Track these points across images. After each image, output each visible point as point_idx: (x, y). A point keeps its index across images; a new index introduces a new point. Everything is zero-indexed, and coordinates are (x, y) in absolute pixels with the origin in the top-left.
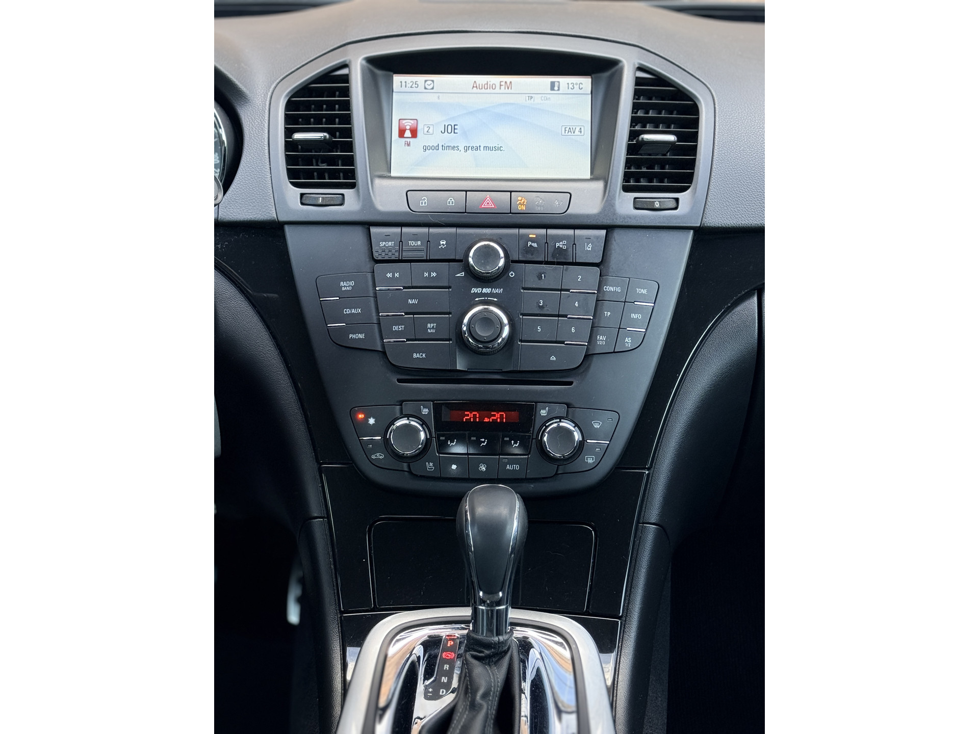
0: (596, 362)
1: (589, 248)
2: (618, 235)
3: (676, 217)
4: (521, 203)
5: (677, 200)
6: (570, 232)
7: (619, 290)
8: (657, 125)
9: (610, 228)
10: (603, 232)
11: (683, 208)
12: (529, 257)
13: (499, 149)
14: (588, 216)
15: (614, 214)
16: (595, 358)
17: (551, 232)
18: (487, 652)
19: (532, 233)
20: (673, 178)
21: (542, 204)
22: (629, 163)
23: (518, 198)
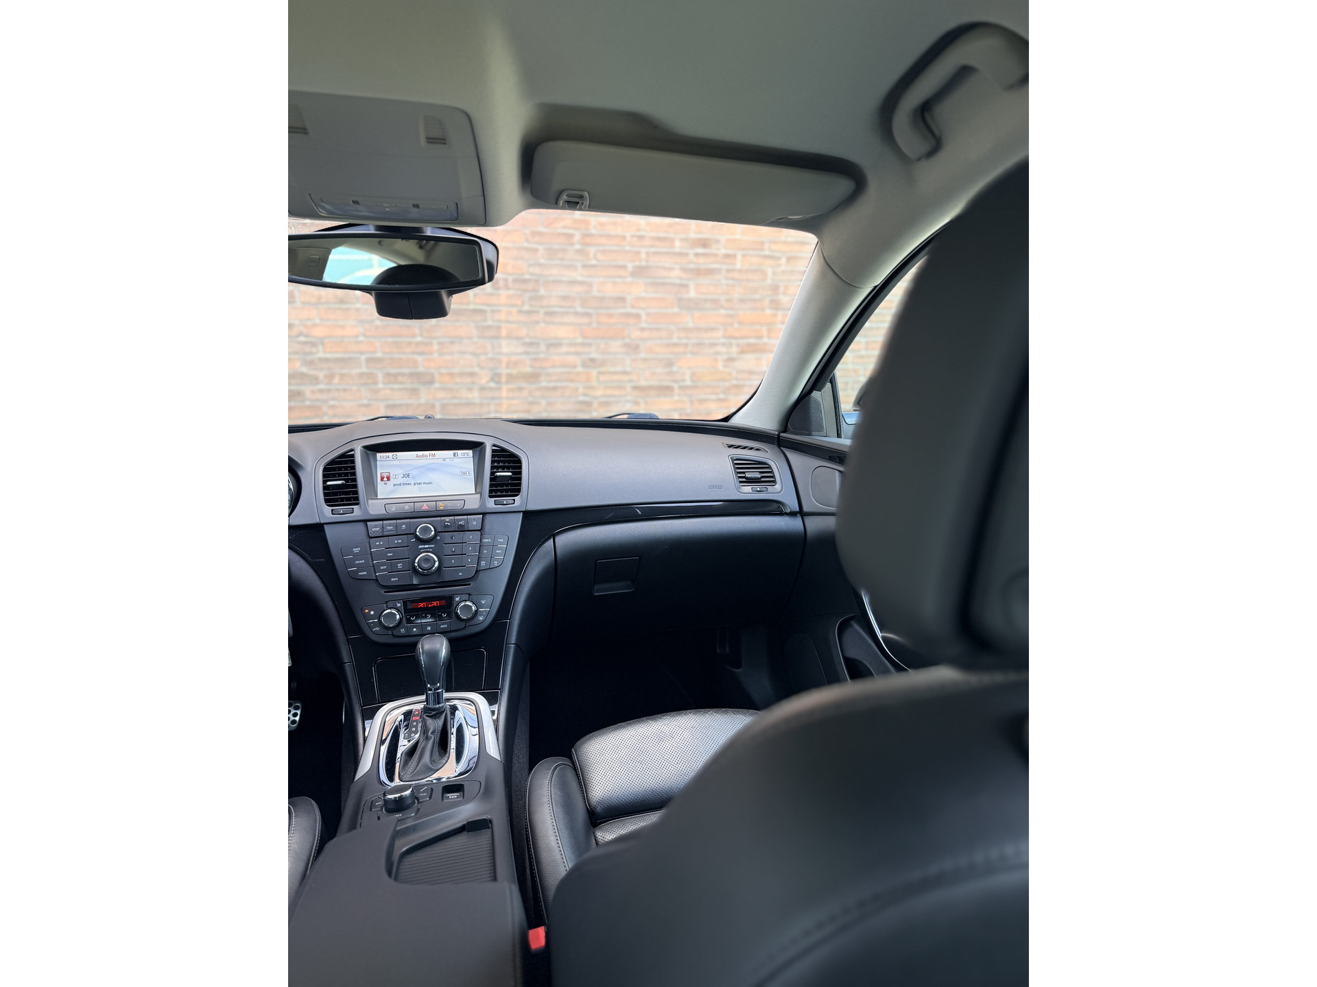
0: (481, 574)
1: (475, 523)
2: (488, 517)
3: (514, 507)
4: (441, 506)
5: (514, 500)
6: (466, 517)
7: (490, 540)
8: (504, 468)
9: (484, 514)
10: (482, 516)
11: (517, 503)
12: (447, 530)
13: (431, 483)
14: (474, 509)
15: (486, 507)
16: (481, 573)
17: (456, 517)
18: (434, 713)
19: (447, 519)
20: (512, 491)
21: (450, 506)
22: (491, 485)
23: (440, 504)
